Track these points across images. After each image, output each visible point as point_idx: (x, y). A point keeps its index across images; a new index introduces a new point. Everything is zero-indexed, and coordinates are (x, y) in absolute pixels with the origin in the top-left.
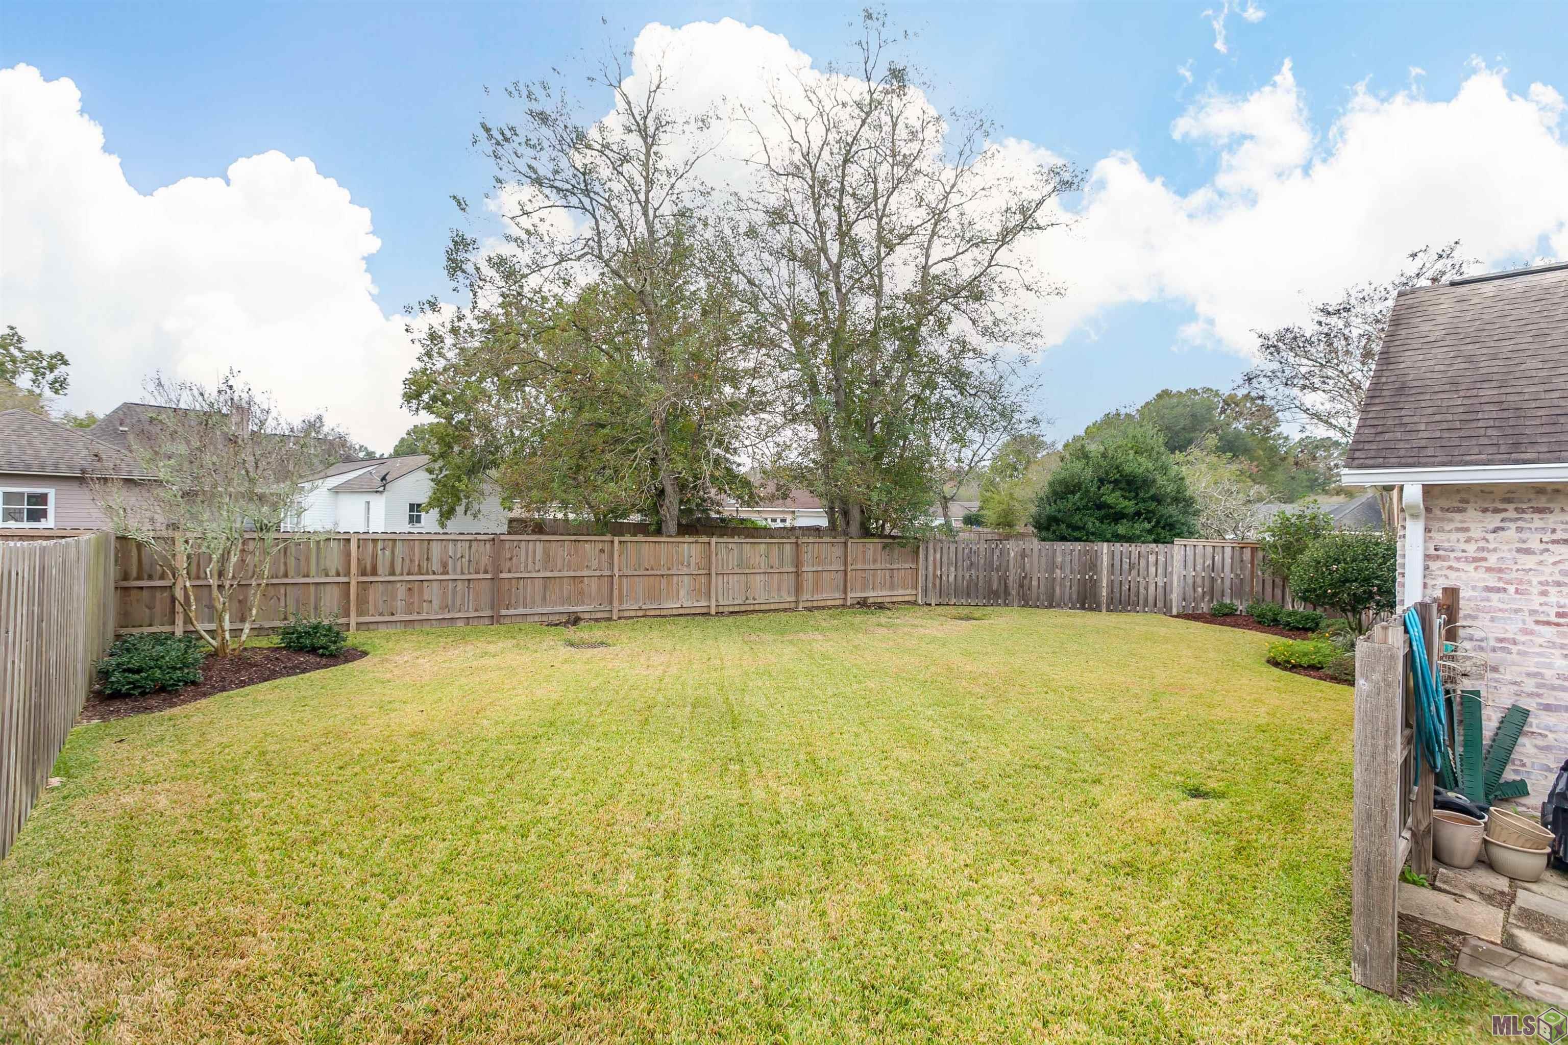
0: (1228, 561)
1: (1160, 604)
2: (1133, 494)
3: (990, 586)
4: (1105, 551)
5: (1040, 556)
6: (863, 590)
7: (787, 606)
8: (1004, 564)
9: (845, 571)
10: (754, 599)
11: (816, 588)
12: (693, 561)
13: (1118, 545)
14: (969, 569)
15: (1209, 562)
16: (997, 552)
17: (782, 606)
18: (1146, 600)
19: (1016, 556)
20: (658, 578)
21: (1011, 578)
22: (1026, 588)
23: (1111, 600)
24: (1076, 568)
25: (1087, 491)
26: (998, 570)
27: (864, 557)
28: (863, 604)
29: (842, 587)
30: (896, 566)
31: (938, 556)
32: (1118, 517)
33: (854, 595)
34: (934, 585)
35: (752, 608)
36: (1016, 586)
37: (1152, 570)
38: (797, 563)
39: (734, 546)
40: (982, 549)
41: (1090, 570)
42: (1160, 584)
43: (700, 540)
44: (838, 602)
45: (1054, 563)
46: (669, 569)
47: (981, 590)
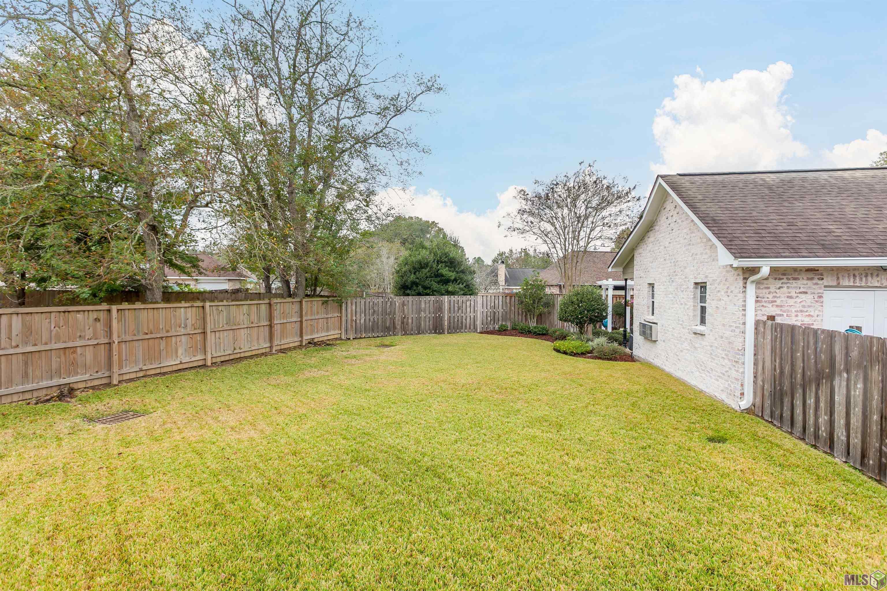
0: (501, 303)
1: (472, 327)
2: (453, 269)
3: (385, 323)
4: (446, 300)
5: (412, 305)
6: (311, 334)
7: (264, 351)
8: (393, 311)
9: (301, 322)
10: (240, 348)
11: (283, 335)
12: (189, 322)
13: (452, 297)
14: (373, 314)
15: (493, 304)
16: (389, 304)
17: (260, 352)
18: (466, 326)
19: (399, 305)
20: (157, 341)
21: (397, 319)
22: (405, 323)
23: (449, 327)
24: (432, 310)
25: (432, 267)
26: (389, 315)
27: (311, 311)
28: (312, 343)
29: (299, 333)
30: (330, 316)
31: (354, 308)
32: (447, 281)
33: (307, 337)
34: (352, 326)
35: (238, 356)
36: (400, 323)
37: (468, 309)
38: (271, 318)
39: (223, 308)
40: (380, 302)
41: (439, 311)
42: (472, 317)
43: (196, 304)
44: (297, 344)
45: (420, 308)
46: (168, 331)
47: (380, 328)
